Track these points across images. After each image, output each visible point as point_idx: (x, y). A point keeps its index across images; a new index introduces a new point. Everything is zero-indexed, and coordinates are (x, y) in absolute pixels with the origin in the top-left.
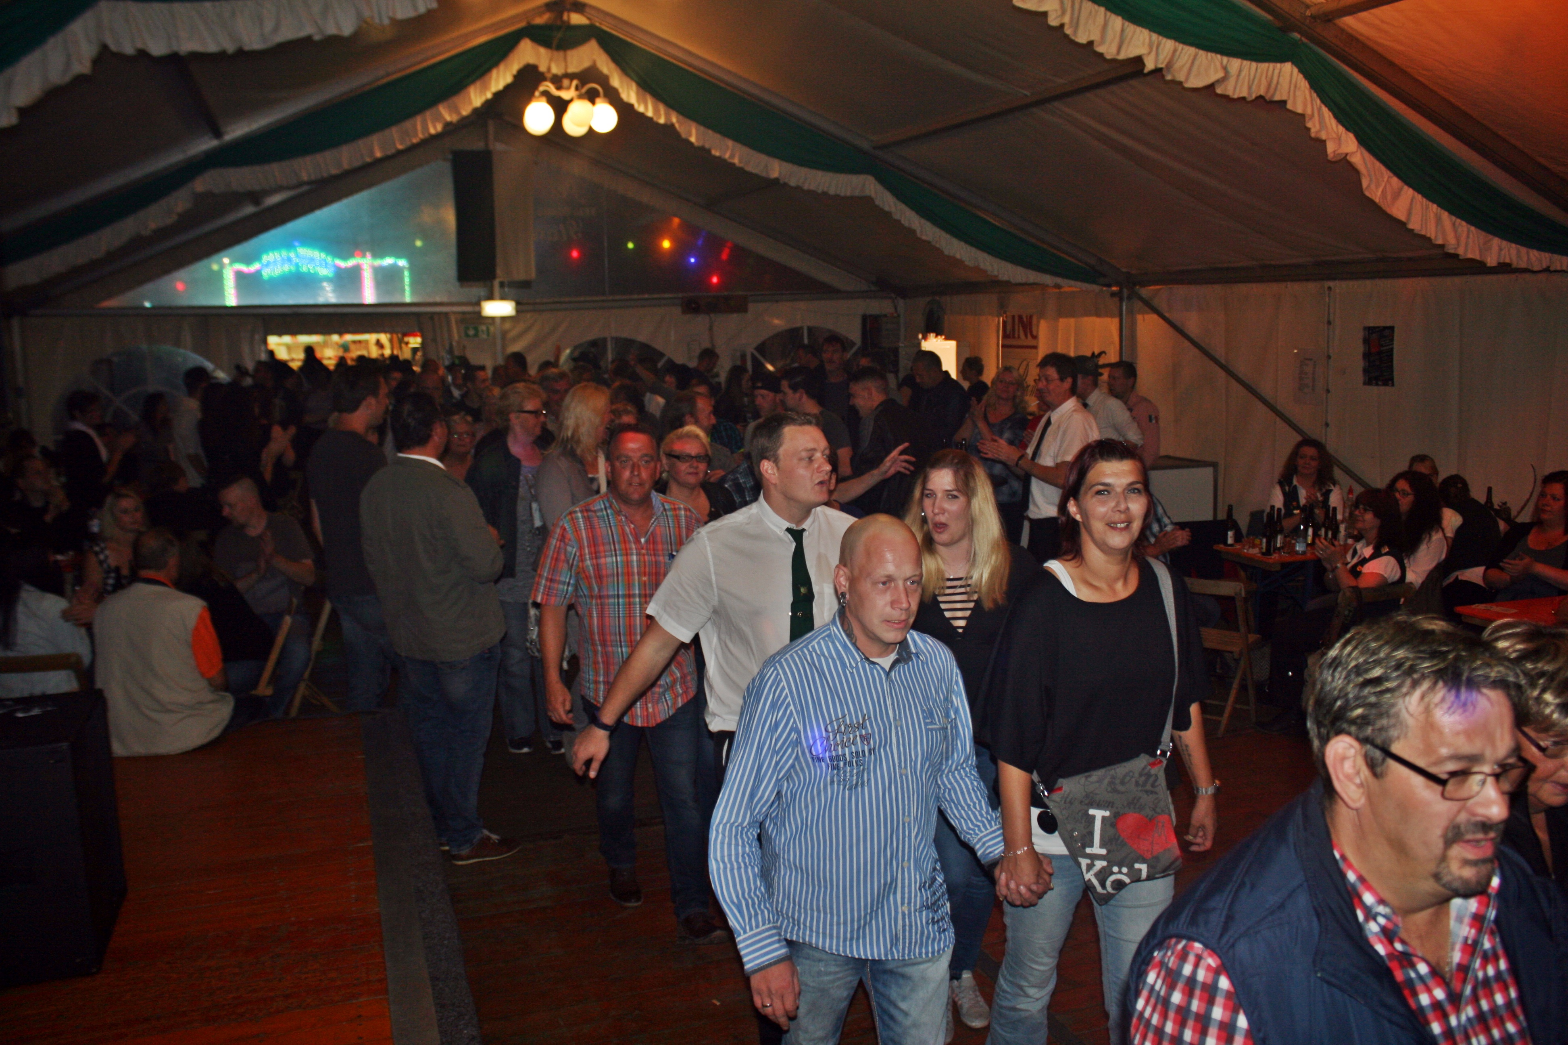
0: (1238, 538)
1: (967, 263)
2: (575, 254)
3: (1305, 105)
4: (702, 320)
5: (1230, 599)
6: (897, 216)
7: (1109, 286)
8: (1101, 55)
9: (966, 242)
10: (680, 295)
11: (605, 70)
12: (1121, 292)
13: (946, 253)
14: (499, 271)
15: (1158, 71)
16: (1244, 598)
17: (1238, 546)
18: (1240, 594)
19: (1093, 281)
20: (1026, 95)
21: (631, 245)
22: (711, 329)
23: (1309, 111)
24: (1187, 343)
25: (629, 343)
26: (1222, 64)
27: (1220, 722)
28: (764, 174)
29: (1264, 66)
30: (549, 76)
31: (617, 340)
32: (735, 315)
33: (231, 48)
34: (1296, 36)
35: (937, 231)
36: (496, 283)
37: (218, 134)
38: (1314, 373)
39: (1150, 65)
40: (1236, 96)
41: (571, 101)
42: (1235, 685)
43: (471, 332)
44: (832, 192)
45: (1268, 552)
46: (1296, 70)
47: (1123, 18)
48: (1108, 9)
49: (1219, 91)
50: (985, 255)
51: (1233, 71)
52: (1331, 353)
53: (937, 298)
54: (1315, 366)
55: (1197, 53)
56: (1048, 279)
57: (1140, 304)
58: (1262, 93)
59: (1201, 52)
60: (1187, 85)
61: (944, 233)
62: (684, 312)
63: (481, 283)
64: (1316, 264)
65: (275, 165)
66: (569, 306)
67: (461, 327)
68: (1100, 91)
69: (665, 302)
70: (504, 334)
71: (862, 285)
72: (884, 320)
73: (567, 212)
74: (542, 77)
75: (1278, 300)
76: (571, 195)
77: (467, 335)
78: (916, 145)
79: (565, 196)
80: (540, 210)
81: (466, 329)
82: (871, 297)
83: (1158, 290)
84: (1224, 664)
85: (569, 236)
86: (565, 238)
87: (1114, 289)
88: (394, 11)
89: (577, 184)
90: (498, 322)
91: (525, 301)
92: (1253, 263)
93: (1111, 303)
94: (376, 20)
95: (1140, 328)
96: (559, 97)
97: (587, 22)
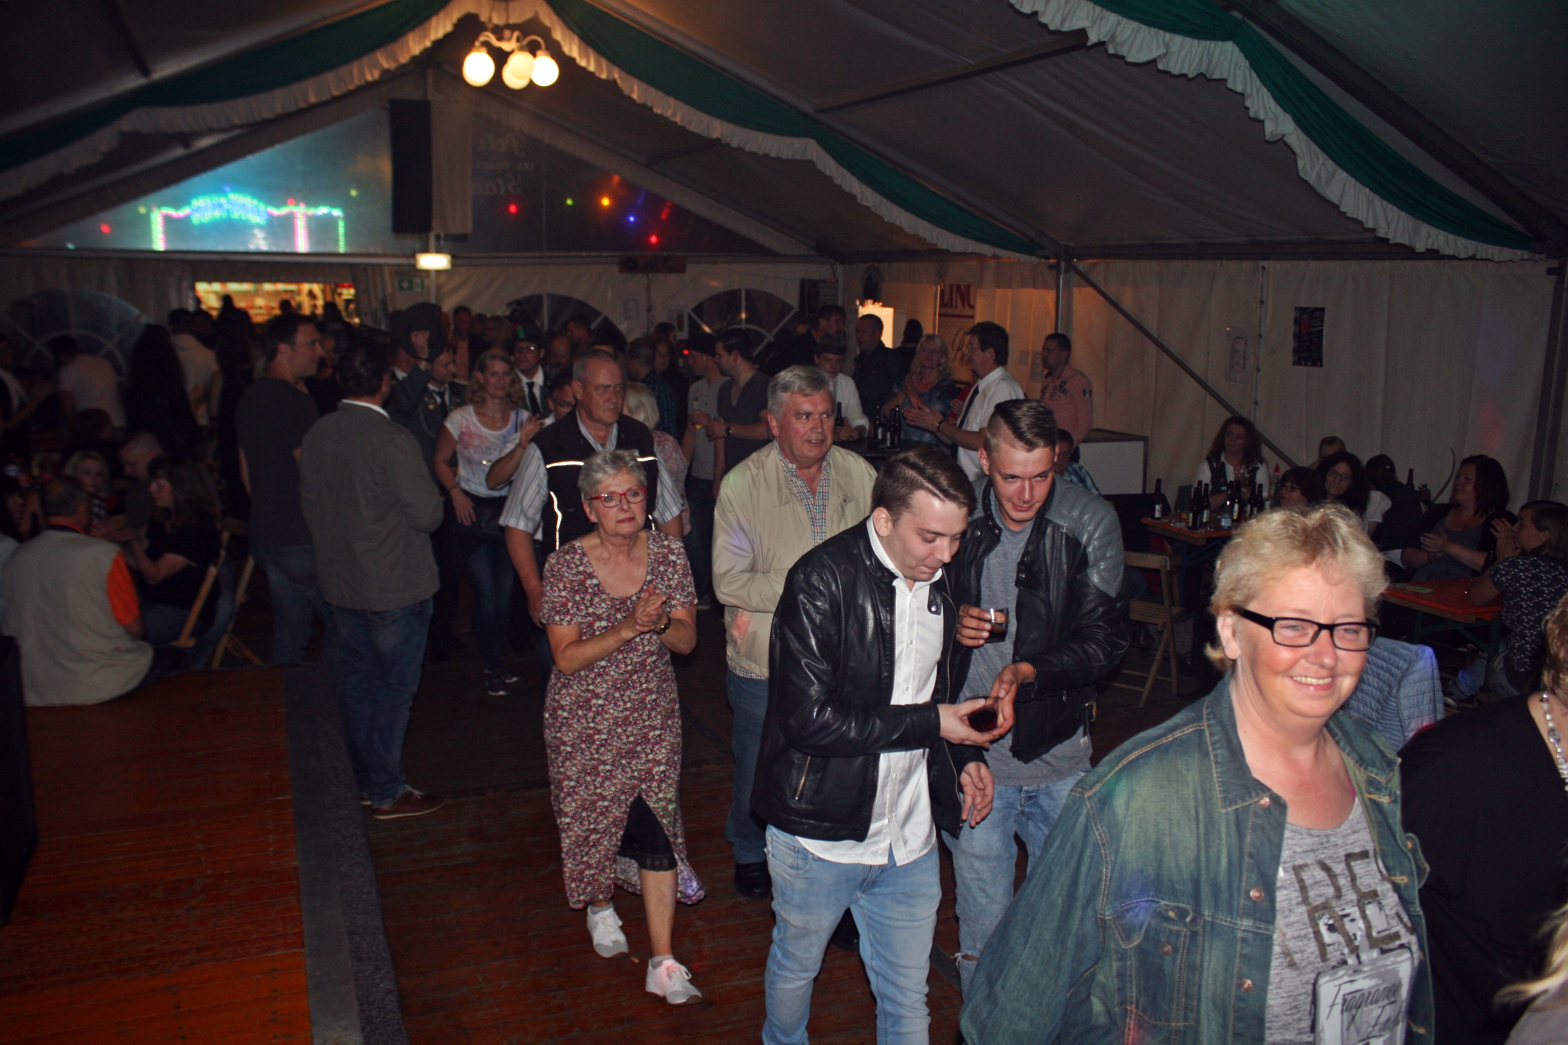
0: (1166, 511)
1: (907, 230)
2: (513, 209)
3: (1245, 86)
4: (639, 280)
5: (1156, 572)
6: (838, 181)
7: (1047, 258)
8: (1044, 26)
9: (907, 210)
10: (618, 254)
11: (547, 23)
12: (1058, 264)
13: (886, 219)
14: (435, 224)
15: (1101, 44)
16: (1169, 571)
17: (1165, 520)
18: (1166, 567)
19: (1031, 253)
20: (970, 64)
21: (569, 202)
22: (648, 289)
23: (1248, 90)
24: (1122, 318)
25: (565, 300)
26: (1164, 40)
27: (1141, 693)
28: (705, 134)
29: (1204, 43)
30: (490, 26)
31: (553, 297)
32: (673, 275)
34: (1237, 15)
35: (878, 197)
36: (432, 236)
37: (146, 72)
38: (1245, 351)
39: (1093, 38)
40: (1176, 73)
41: (512, 52)
42: (1158, 656)
43: (405, 285)
44: (773, 155)
45: (1194, 527)
46: (1237, 49)
49: (1161, 66)
50: (925, 223)
51: (1175, 48)
52: (1263, 333)
53: (876, 264)
54: (1246, 345)
55: (1140, 28)
56: (986, 250)
57: (1077, 277)
58: (1203, 70)
59: (1144, 28)
60: (1130, 59)
61: (884, 200)
62: (621, 271)
63: (417, 235)
64: (1251, 243)
65: (205, 106)
66: (506, 261)
67: (396, 279)
68: (1043, 63)
69: (603, 260)
70: (438, 288)
71: (801, 250)
72: (822, 285)
73: (505, 166)
74: (482, 27)
75: (1213, 278)
76: (510, 149)
77: (401, 288)
78: (859, 110)
79: (504, 149)
80: (479, 163)
81: (400, 281)
82: (810, 262)
83: (1095, 264)
84: (1148, 636)
85: (507, 190)
86: (503, 192)
87: (1052, 262)
89: (516, 137)
90: (433, 275)
91: (462, 255)
92: (1189, 240)
93: (1049, 275)
95: (1076, 301)
96: (500, 48)
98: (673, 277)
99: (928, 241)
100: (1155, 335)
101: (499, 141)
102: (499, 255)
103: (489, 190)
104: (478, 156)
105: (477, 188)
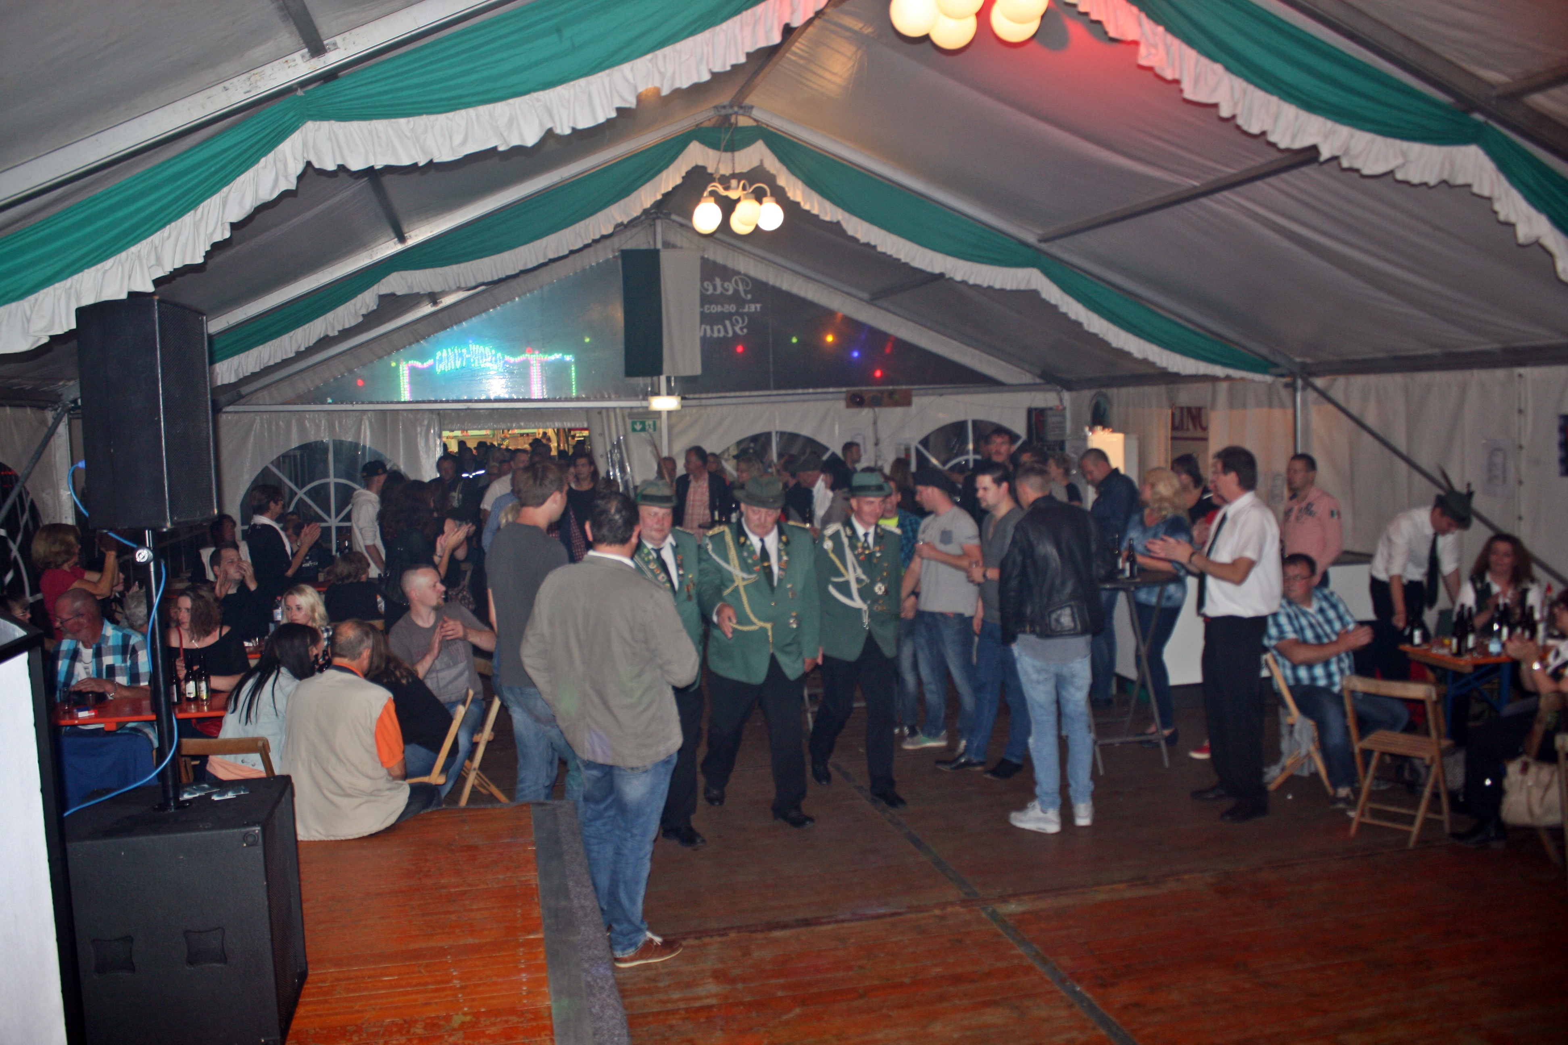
0: (1426, 637)
1: (1134, 355)
2: (740, 349)
3: (1492, 188)
4: (866, 414)
6: (1063, 309)
7: (1282, 376)
8: (1273, 145)
9: (1137, 335)
10: (844, 389)
11: (772, 171)
12: (1295, 382)
13: (1114, 345)
14: (666, 367)
15: (1335, 158)
16: (1434, 702)
17: (1425, 647)
18: (1431, 697)
19: (1265, 372)
20: (1195, 186)
21: (794, 340)
22: (875, 423)
23: (1497, 194)
24: (1365, 435)
25: (794, 436)
26: (1401, 148)
27: (1409, 833)
28: (929, 269)
29: (1444, 149)
30: (717, 176)
31: (782, 434)
33: (422, 161)
34: (1477, 116)
35: (1105, 323)
36: (663, 379)
37: (402, 239)
38: (1504, 464)
39: (1325, 153)
40: (1417, 182)
41: (738, 200)
42: (1427, 792)
43: (638, 427)
44: (997, 286)
45: (1459, 653)
46: (1481, 152)
47: (1297, 107)
48: (1281, 98)
49: (1399, 176)
50: (1154, 347)
51: (1413, 157)
52: (1523, 443)
53: (1104, 390)
54: (1505, 457)
55: (1373, 139)
56: (1218, 371)
57: (1316, 394)
58: (1445, 177)
59: (1377, 138)
60: (1366, 171)
61: (1111, 326)
62: (848, 406)
63: (648, 380)
64: (1505, 351)
65: (455, 267)
66: (734, 400)
67: (629, 422)
68: (1272, 180)
69: (829, 396)
70: (670, 428)
71: (1027, 378)
72: (1049, 413)
73: (732, 308)
74: (710, 178)
75: (1463, 389)
76: (736, 291)
77: (634, 430)
78: (1082, 237)
79: (730, 292)
80: (706, 306)
81: (634, 423)
82: (1036, 390)
83: (1335, 380)
84: (1414, 771)
85: (734, 332)
86: (730, 334)
87: (1288, 380)
88: (575, 122)
89: (743, 281)
90: (664, 416)
91: (691, 396)
92: (1436, 351)
93: (1285, 394)
94: (558, 131)
95: (1316, 420)
96: (727, 197)
97: (754, 124)
98: (899, 410)
99: (1158, 364)
100: (1404, 452)
101: (726, 284)
102: (728, 394)
103: (717, 332)
104: (705, 300)
105: (705, 330)
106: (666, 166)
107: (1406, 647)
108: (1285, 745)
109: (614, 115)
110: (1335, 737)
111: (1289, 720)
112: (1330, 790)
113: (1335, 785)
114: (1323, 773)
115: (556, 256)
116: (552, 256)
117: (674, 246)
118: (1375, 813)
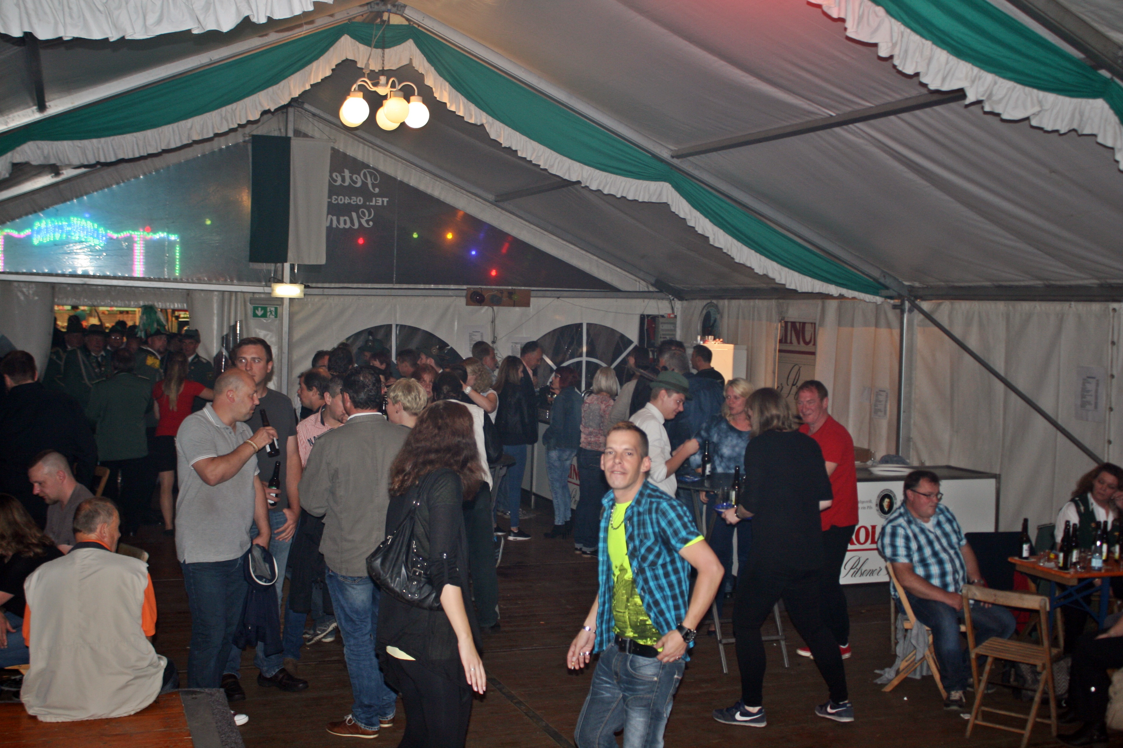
0: (1032, 551)
1: (756, 271)
2: (361, 241)
3: (1115, 140)
4: (485, 311)
5: (1036, 612)
6: (691, 223)
7: (891, 298)
8: (925, 85)
9: (757, 251)
10: (465, 287)
11: (421, 70)
12: (903, 303)
13: (737, 261)
14: (290, 255)
15: (979, 102)
16: (1049, 612)
17: (1033, 560)
18: (1045, 607)
19: (875, 293)
20: (831, 116)
21: (415, 236)
22: (493, 321)
23: (1118, 145)
24: (968, 358)
25: (414, 330)
26: (1038, 97)
27: (1022, 735)
28: (566, 177)
29: (1075, 101)
30: (367, 72)
31: (402, 327)
32: (517, 309)
33: (113, 37)
34: (1105, 73)
35: (730, 238)
36: (287, 266)
37: (42, 108)
38: (1097, 391)
39: (971, 97)
40: (1049, 128)
41: (385, 97)
42: (1037, 698)
43: (260, 313)
44: (630, 197)
45: (1065, 567)
46: (1106, 106)
47: (948, 52)
48: (934, 43)
49: (1034, 123)
50: (775, 264)
51: (1047, 106)
52: (1115, 373)
53: (715, 301)
54: (1097, 385)
55: (1015, 87)
56: (833, 290)
57: (921, 316)
58: (1075, 126)
59: (1019, 87)
60: (1005, 116)
61: (735, 241)
62: (468, 304)
63: (272, 266)
64: (1101, 286)
65: (95, 141)
66: (357, 292)
67: (250, 307)
68: (905, 116)
69: (450, 293)
70: (291, 316)
71: (642, 286)
72: (661, 320)
73: (359, 200)
74: (359, 73)
75: (1061, 319)
76: (364, 184)
77: (255, 315)
78: (714, 156)
79: (359, 185)
80: (334, 197)
81: (255, 309)
82: (650, 298)
83: (939, 305)
84: (1019, 676)
85: (360, 224)
86: (356, 226)
87: (897, 302)
88: (272, 12)
89: (371, 174)
90: (286, 303)
91: (314, 285)
92: (1039, 283)
93: (892, 315)
94: (254, 20)
95: (920, 340)
96: (375, 92)
97: (406, 23)
98: (518, 310)
99: (777, 281)
100: (1002, 373)
101: (354, 177)
102: (350, 285)
103: (344, 223)
104: (333, 190)
105: (332, 220)
106: (316, 58)
107: (1015, 560)
108: (899, 650)
109: (311, 8)
110: (950, 643)
111: (907, 625)
112: (944, 694)
113: (948, 689)
114: (937, 677)
115: (200, 138)
116: (196, 138)
117: (306, 135)
118: (986, 717)
